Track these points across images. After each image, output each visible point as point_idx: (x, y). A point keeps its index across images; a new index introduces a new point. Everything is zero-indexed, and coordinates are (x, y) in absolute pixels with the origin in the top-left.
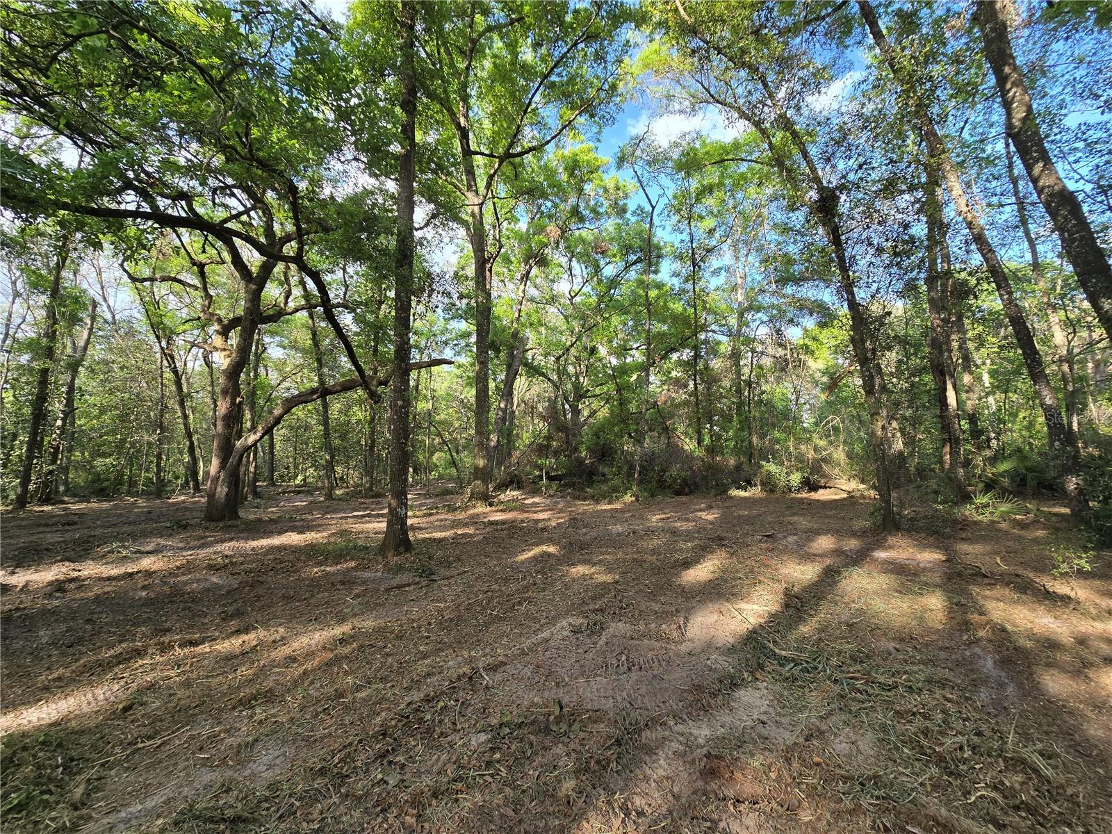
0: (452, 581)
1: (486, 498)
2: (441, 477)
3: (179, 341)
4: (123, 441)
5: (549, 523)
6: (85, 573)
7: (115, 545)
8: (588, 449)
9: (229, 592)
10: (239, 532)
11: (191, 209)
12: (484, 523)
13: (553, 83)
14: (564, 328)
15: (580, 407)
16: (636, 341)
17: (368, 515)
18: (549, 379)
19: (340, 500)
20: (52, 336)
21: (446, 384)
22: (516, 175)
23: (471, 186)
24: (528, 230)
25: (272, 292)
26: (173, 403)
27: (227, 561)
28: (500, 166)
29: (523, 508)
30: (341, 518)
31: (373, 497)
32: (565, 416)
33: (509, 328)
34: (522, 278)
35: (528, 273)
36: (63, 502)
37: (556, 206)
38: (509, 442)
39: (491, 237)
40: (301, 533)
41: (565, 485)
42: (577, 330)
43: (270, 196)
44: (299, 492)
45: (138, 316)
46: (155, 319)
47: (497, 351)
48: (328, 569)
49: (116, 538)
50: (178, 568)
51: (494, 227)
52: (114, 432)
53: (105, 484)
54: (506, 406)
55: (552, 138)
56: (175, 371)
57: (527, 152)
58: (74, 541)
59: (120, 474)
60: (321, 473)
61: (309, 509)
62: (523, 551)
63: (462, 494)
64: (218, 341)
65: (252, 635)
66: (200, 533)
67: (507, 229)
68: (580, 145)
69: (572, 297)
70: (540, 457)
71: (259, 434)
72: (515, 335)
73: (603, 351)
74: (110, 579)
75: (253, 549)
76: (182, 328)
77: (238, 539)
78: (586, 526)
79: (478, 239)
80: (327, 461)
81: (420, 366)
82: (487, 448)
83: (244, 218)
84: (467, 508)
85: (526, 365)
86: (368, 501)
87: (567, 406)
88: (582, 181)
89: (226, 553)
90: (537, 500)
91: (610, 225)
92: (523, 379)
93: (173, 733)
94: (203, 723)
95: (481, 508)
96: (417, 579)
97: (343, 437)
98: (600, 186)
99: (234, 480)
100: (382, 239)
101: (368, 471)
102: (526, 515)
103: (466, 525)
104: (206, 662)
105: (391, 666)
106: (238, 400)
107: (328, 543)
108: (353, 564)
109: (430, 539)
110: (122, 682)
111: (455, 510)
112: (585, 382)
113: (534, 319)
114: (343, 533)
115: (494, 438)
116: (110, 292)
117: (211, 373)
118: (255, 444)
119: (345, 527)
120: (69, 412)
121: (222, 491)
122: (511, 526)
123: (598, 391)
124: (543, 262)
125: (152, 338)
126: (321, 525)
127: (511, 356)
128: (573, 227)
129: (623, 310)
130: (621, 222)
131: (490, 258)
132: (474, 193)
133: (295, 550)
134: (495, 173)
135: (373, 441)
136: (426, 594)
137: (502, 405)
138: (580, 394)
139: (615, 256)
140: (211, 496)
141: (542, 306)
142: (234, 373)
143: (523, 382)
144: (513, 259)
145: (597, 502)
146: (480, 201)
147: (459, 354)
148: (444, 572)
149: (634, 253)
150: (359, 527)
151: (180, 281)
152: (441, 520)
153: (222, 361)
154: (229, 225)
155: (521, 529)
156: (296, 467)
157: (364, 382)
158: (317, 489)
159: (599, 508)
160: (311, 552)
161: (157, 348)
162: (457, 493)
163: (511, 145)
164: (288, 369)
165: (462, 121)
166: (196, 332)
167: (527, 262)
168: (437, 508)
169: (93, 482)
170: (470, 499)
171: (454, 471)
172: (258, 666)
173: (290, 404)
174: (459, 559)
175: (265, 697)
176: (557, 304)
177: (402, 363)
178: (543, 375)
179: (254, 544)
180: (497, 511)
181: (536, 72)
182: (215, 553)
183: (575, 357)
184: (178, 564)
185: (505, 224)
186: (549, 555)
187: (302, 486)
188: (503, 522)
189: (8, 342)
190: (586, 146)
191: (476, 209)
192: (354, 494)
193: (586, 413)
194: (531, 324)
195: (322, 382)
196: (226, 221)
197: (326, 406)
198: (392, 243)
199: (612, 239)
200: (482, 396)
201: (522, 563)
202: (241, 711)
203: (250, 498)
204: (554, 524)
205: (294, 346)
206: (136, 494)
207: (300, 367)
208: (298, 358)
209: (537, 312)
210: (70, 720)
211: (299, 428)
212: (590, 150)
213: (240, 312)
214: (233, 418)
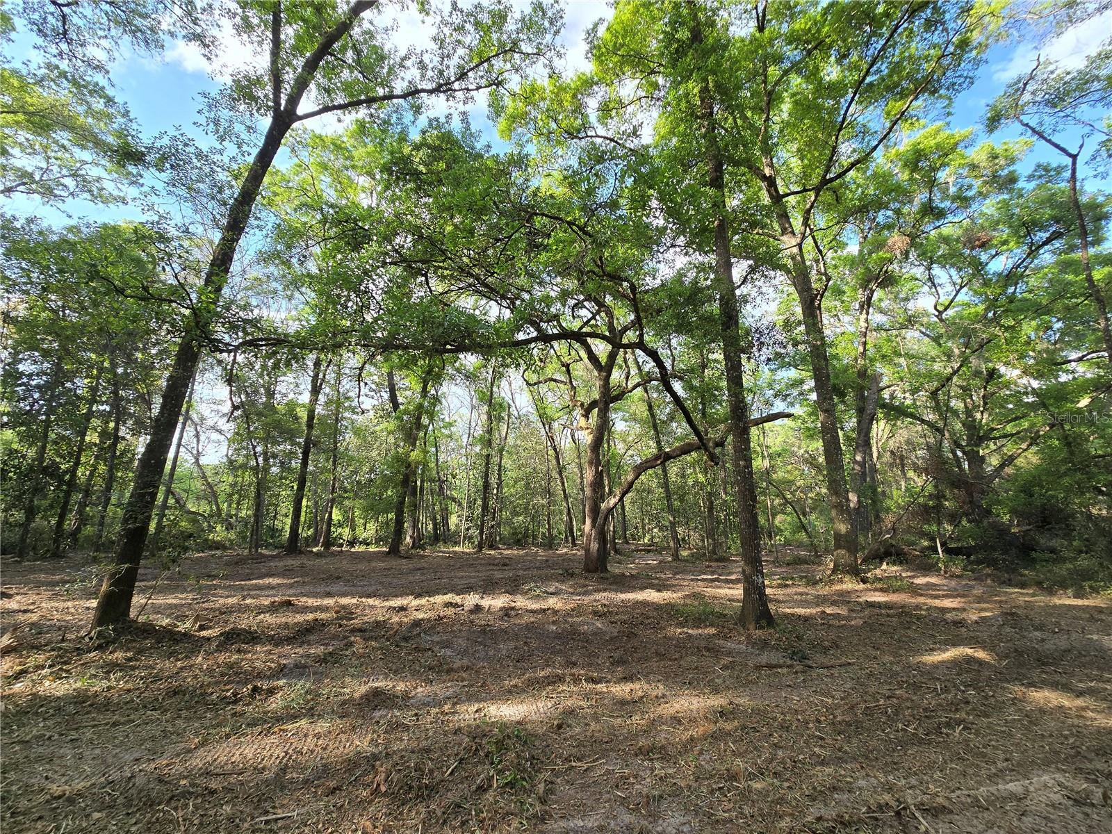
0: (835, 672)
1: (855, 572)
2: (787, 543)
3: (556, 425)
4: (528, 503)
5: (964, 615)
6: (518, 604)
7: (532, 585)
8: (1013, 511)
9: (612, 639)
10: (610, 584)
11: (561, 326)
12: (860, 603)
13: (871, 84)
14: (934, 353)
15: (981, 452)
16: (1077, 348)
17: (717, 580)
18: (923, 421)
19: (686, 561)
20: (490, 431)
21: (780, 439)
22: (838, 199)
23: (786, 229)
24: (861, 251)
25: (616, 376)
26: (555, 474)
27: (605, 610)
28: (816, 197)
29: (915, 590)
30: (692, 580)
31: (717, 560)
32: (959, 466)
33: (852, 367)
34: (862, 307)
35: (869, 298)
36: (499, 549)
37: (898, 212)
38: (874, 502)
39: (814, 272)
40: (659, 591)
41: (979, 562)
42: (956, 351)
43: (608, 299)
44: (649, 551)
45: (531, 410)
46: (541, 411)
47: (842, 395)
48: (690, 631)
49: (532, 579)
50: (573, 610)
51: (817, 261)
52: (522, 497)
53: (520, 536)
54: (864, 458)
55: (880, 142)
56: (555, 449)
57: (848, 170)
58: (510, 578)
59: (527, 529)
60: (665, 534)
61: (662, 567)
62: (933, 650)
63: (820, 564)
64: (582, 422)
65: (636, 686)
66: (582, 581)
67: (833, 259)
68: (921, 132)
69: (940, 313)
70: (928, 522)
71: (618, 498)
72: (862, 374)
73: (1011, 373)
74: (532, 611)
75: (622, 601)
76: (557, 415)
77: (610, 590)
78: (1040, 628)
79: (801, 279)
80: (670, 522)
81: (757, 423)
82: (848, 510)
83: (593, 322)
84: (831, 582)
85: (884, 406)
86: (713, 564)
87: (959, 454)
88: (934, 169)
89: (604, 602)
90: (933, 580)
91: (989, 207)
92: (882, 423)
93: (594, 761)
94: (614, 761)
95: (849, 584)
96: (789, 662)
97: (681, 499)
98: (961, 166)
99: (602, 536)
100: (707, 307)
101: (711, 534)
102: (921, 600)
103: (834, 603)
104: (606, 701)
105: (783, 762)
106: (600, 468)
107: (685, 605)
108: (712, 631)
109: (793, 615)
110: (553, 701)
111: (815, 583)
112: (982, 418)
113: (886, 350)
114: (695, 596)
115: (853, 497)
116: (517, 396)
117: (578, 449)
118: (615, 506)
119: (697, 590)
120: (499, 485)
121: (594, 546)
122: (903, 612)
123: (1010, 428)
124: (888, 281)
125: (540, 425)
126: (675, 586)
127: (862, 398)
128: (928, 228)
129: (1039, 310)
130: (1006, 197)
131: (817, 295)
132: (790, 235)
133: (656, 607)
134: (812, 207)
135: (712, 503)
136: (804, 681)
137: (858, 458)
138: (978, 436)
139: (1005, 243)
140: (587, 550)
141: (895, 332)
142: (597, 444)
143: (881, 427)
144: (846, 288)
145: (1051, 592)
146: (799, 241)
147: (792, 405)
148: (819, 658)
149: (1043, 228)
150: (710, 591)
151: (555, 381)
152: (801, 594)
153: (586, 438)
154: (584, 330)
155: (919, 618)
156: (643, 528)
157: (702, 445)
158: (664, 549)
159: (1057, 601)
160: (670, 610)
161: (542, 432)
162: (813, 563)
163: (828, 171)
164: (631, 439)
165: (768, 172)
166: (566, 417)
167: (865, 287)
168: (792, 579)
169: (513, 534)
170: (834, 571)
171: (803, 536)
172: (649, 718)
173: (640, 470)
174: (836, 645)
175: (660, 753)
176: (917, 326)
177: (740, 420)
178: (912, 416)
179: (623, 596)
180: (876, 590)
181: (846, 85)
182: (595, 601)
183: (961, 387)
184: (572, 606)
185: (830, 254)
186: (980, 662)
187: (650, 545)
188: (888, 606)
189: (471, 439)
190: (931, 129)
191: (795, 250)
192: (698, 557)
193: (995, 461)
194: (884, 357)
195: (660, 448)
196: (581, 328)
197: (665, 471)
198: (715, 308)
199: (997, 223)
200: (832, 450)
201: (936, 666)
202: (643, 761)
203: (612, 553)
204: (975, 618)
205: (634, 418)
206: (537, 545)
207: (640, 437)
208: (637, 429)
209: (889, 340)
210: (526, 723)
211: (644, 490)
212: (938, 131)
213: (596, 395)
214: (597, 485)
